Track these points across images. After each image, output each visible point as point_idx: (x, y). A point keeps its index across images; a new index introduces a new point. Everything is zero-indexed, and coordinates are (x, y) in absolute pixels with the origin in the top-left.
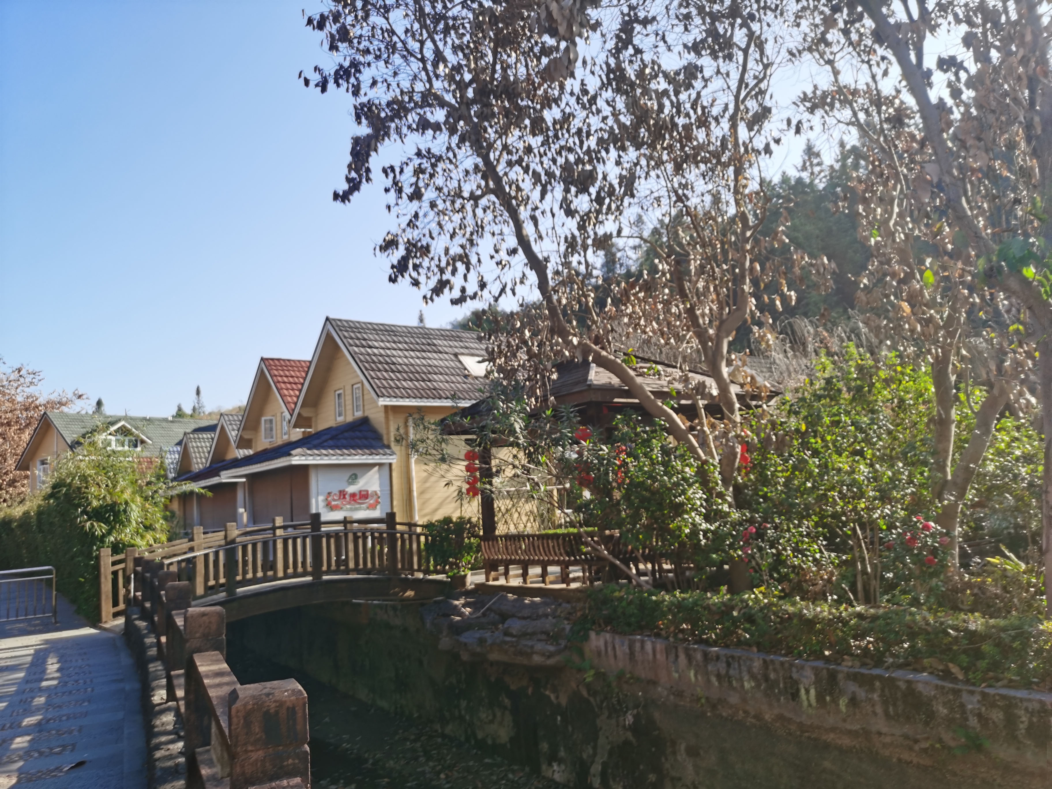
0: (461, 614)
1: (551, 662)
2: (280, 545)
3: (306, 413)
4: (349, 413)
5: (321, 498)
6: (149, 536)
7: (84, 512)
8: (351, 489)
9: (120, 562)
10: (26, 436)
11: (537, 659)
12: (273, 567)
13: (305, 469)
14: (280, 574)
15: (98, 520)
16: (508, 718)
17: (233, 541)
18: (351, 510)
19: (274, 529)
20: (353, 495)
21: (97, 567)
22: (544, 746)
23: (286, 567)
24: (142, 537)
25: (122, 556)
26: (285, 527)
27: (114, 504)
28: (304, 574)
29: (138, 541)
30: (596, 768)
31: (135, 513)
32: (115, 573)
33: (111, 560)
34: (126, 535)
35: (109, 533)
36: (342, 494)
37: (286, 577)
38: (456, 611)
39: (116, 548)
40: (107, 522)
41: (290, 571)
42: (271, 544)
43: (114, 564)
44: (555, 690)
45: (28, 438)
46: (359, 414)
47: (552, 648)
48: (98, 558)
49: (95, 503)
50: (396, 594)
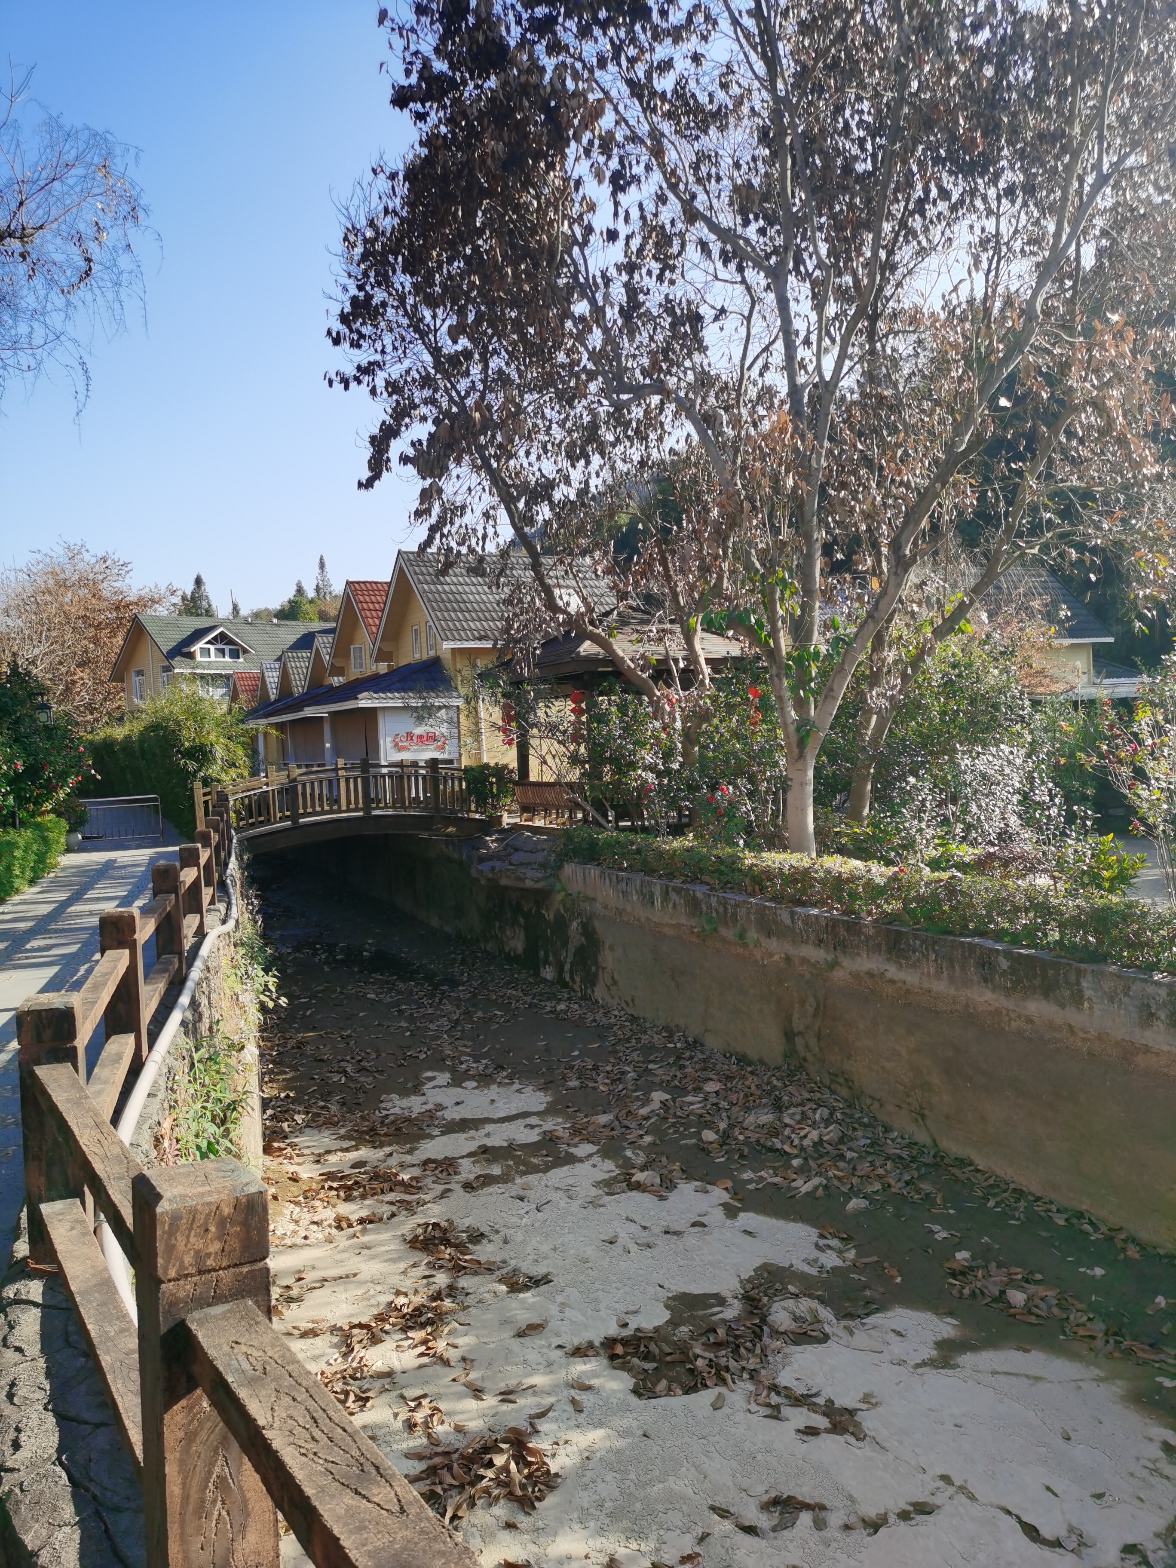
0: (488, 848)
1: (539, 885)
2: (343, 784)
3: (386, 648)
4: (424, 651)
5: (389, 739)
6: (233, 773)
7: (179, 752)
8: (419, 730)
9: (209, 793)
10: (119, 641)
11: (529, 884)
12: (337, 801)
13: (372, 712)
14: (344, 808)
15: (190, 759)
16: (522, 934)
17: (295, 780)
18: (419, 751)
19: (337, 770)
20: (420, 737)
21: (192, 797)
22: (542, 953)
23: (349, 802)
24: (227, 773)
25: (208, 790)
26: (345, 769)
27: (202, 746)
28: (356, 810)
29: (224, 777)
30: (567, 967)
31: (219, 752)
32: (206, 802)
33: (202, 791)
34: (213, 770)
35: (200, 770)
36: (410, 736)
37: (348, 810)
38: (485, 845)
39: (206, 782)
40: (197, 760)
41: (352, 806)
42: (335, 783)
43: (205, 795)
44: (547, 910)
45: (121, 643)
46: (432, 653)
47: (540, 875)
48: (192, 789)
49: (187, 744)
50: (438, 829)
